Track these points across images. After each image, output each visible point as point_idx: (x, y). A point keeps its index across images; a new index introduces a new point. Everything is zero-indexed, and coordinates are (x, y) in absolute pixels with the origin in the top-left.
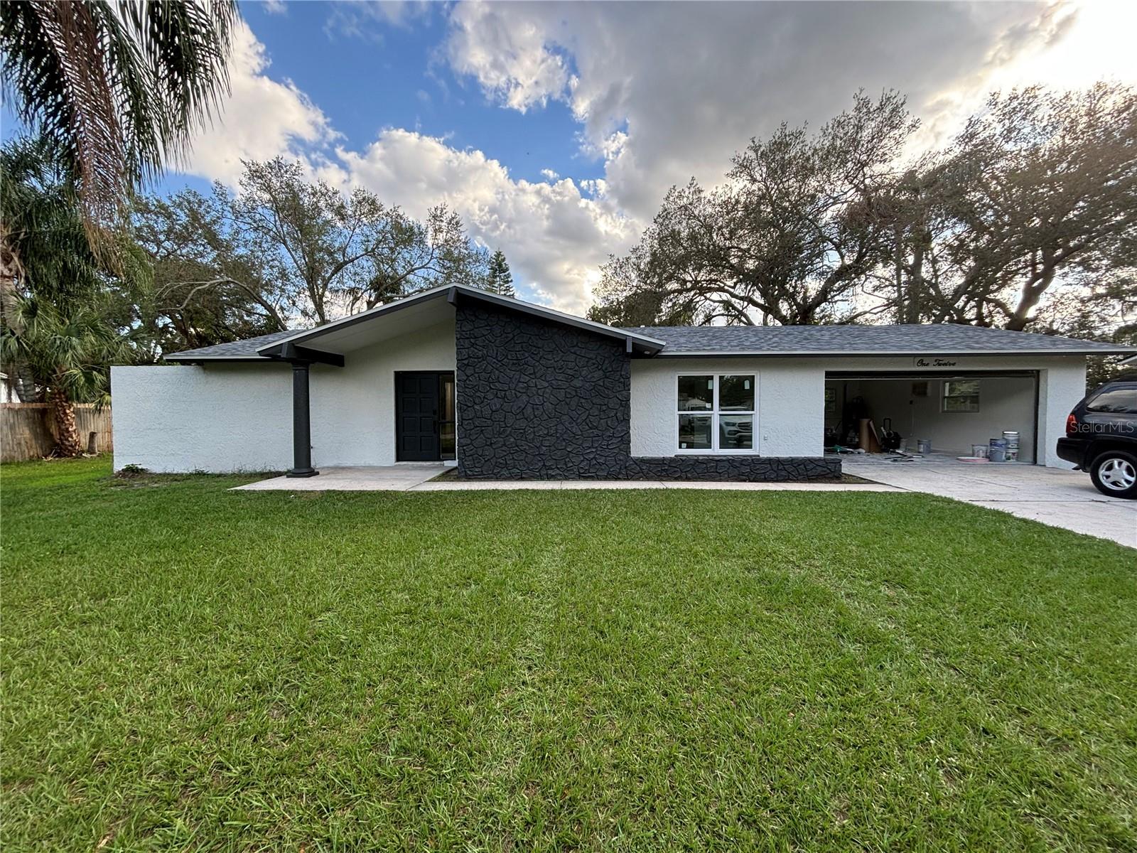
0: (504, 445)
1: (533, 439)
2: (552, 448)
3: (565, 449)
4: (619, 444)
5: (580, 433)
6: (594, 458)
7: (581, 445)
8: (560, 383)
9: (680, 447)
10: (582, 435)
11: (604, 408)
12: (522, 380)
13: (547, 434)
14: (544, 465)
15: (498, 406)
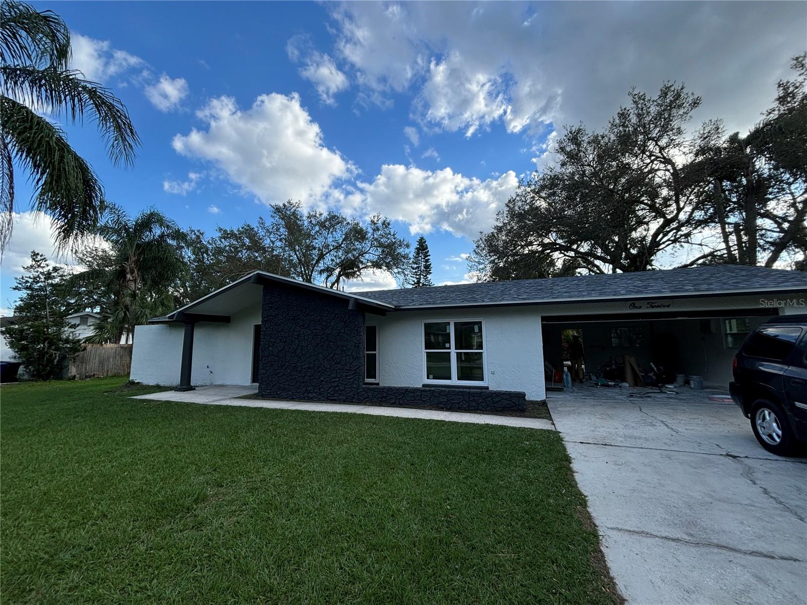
0: (284, 375)
1: (300, 370)
2: (312, 377)
3: (319, 378)
4: (354, 376)
5: (329, 367)
6: (337, 385)
7: (329, 375)
8: (317, 331)
9: (428, 378)
10: (330, 368)
11: (345, 348)
12: (296, 330)
13: (309, 368)
14: (306, 390)
15: (282, 347)
